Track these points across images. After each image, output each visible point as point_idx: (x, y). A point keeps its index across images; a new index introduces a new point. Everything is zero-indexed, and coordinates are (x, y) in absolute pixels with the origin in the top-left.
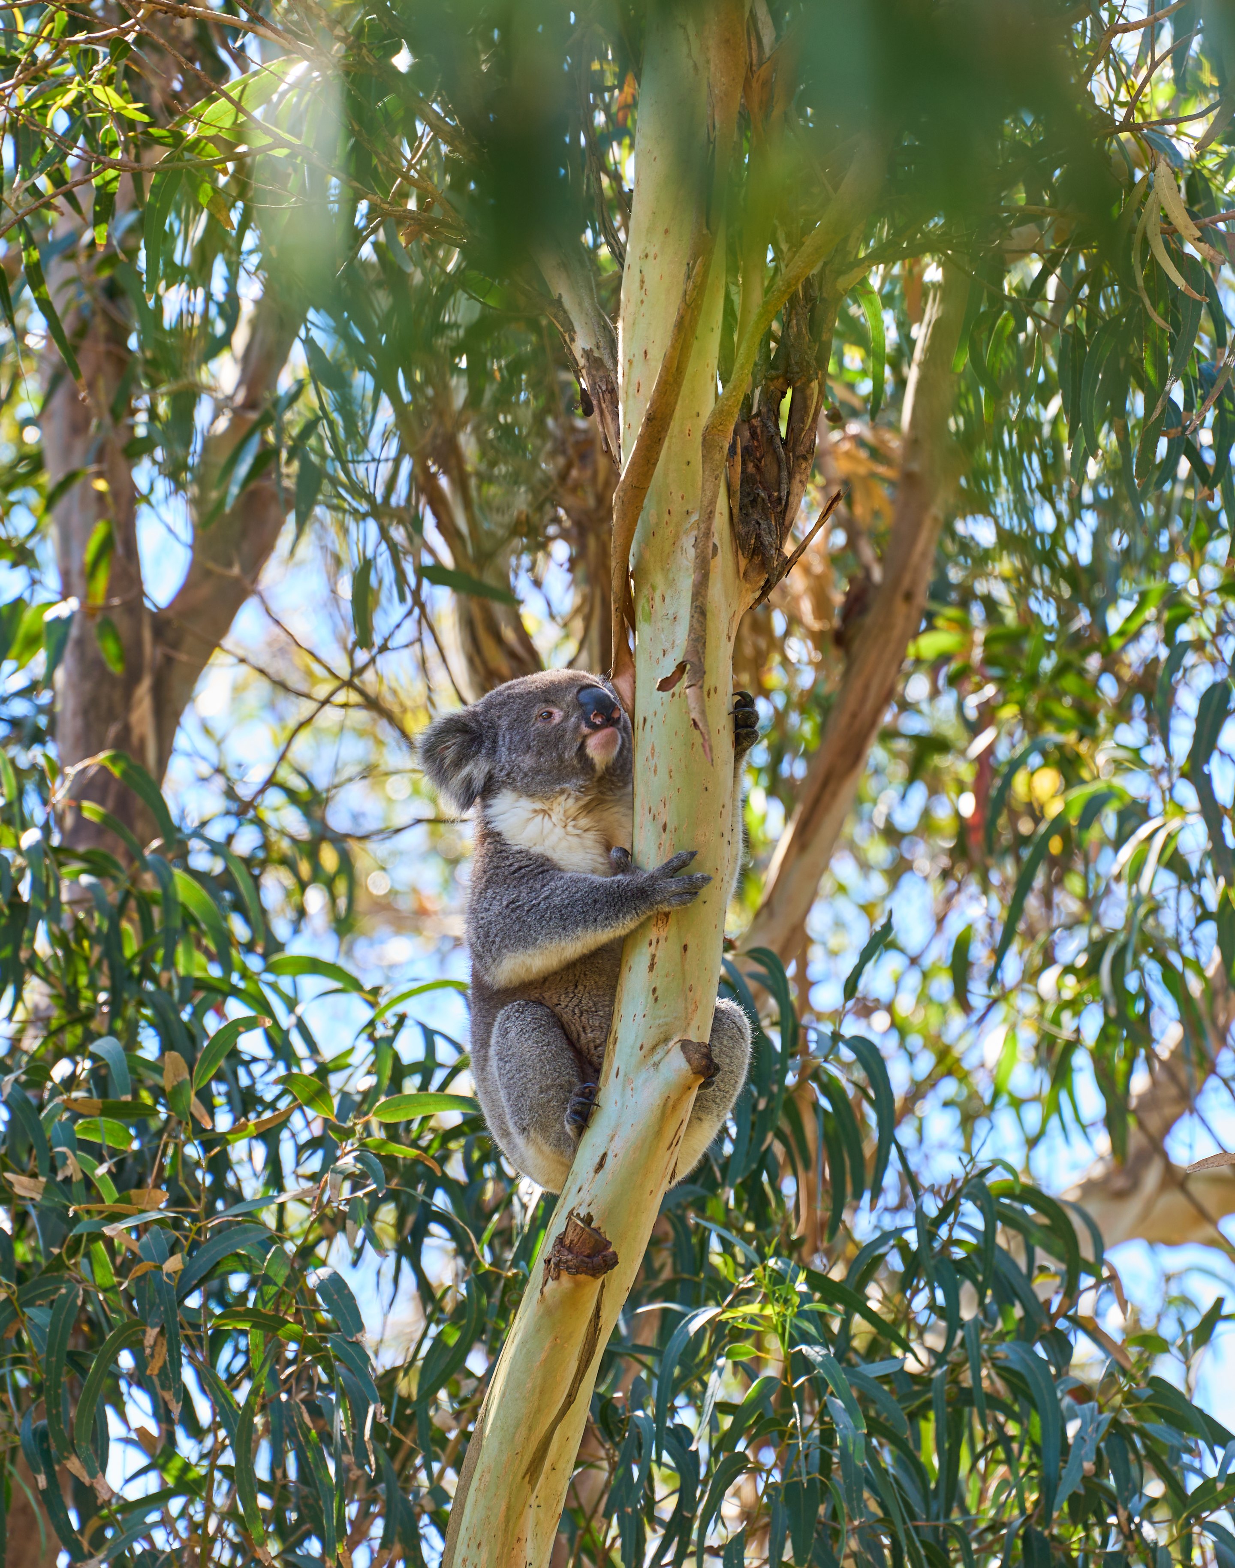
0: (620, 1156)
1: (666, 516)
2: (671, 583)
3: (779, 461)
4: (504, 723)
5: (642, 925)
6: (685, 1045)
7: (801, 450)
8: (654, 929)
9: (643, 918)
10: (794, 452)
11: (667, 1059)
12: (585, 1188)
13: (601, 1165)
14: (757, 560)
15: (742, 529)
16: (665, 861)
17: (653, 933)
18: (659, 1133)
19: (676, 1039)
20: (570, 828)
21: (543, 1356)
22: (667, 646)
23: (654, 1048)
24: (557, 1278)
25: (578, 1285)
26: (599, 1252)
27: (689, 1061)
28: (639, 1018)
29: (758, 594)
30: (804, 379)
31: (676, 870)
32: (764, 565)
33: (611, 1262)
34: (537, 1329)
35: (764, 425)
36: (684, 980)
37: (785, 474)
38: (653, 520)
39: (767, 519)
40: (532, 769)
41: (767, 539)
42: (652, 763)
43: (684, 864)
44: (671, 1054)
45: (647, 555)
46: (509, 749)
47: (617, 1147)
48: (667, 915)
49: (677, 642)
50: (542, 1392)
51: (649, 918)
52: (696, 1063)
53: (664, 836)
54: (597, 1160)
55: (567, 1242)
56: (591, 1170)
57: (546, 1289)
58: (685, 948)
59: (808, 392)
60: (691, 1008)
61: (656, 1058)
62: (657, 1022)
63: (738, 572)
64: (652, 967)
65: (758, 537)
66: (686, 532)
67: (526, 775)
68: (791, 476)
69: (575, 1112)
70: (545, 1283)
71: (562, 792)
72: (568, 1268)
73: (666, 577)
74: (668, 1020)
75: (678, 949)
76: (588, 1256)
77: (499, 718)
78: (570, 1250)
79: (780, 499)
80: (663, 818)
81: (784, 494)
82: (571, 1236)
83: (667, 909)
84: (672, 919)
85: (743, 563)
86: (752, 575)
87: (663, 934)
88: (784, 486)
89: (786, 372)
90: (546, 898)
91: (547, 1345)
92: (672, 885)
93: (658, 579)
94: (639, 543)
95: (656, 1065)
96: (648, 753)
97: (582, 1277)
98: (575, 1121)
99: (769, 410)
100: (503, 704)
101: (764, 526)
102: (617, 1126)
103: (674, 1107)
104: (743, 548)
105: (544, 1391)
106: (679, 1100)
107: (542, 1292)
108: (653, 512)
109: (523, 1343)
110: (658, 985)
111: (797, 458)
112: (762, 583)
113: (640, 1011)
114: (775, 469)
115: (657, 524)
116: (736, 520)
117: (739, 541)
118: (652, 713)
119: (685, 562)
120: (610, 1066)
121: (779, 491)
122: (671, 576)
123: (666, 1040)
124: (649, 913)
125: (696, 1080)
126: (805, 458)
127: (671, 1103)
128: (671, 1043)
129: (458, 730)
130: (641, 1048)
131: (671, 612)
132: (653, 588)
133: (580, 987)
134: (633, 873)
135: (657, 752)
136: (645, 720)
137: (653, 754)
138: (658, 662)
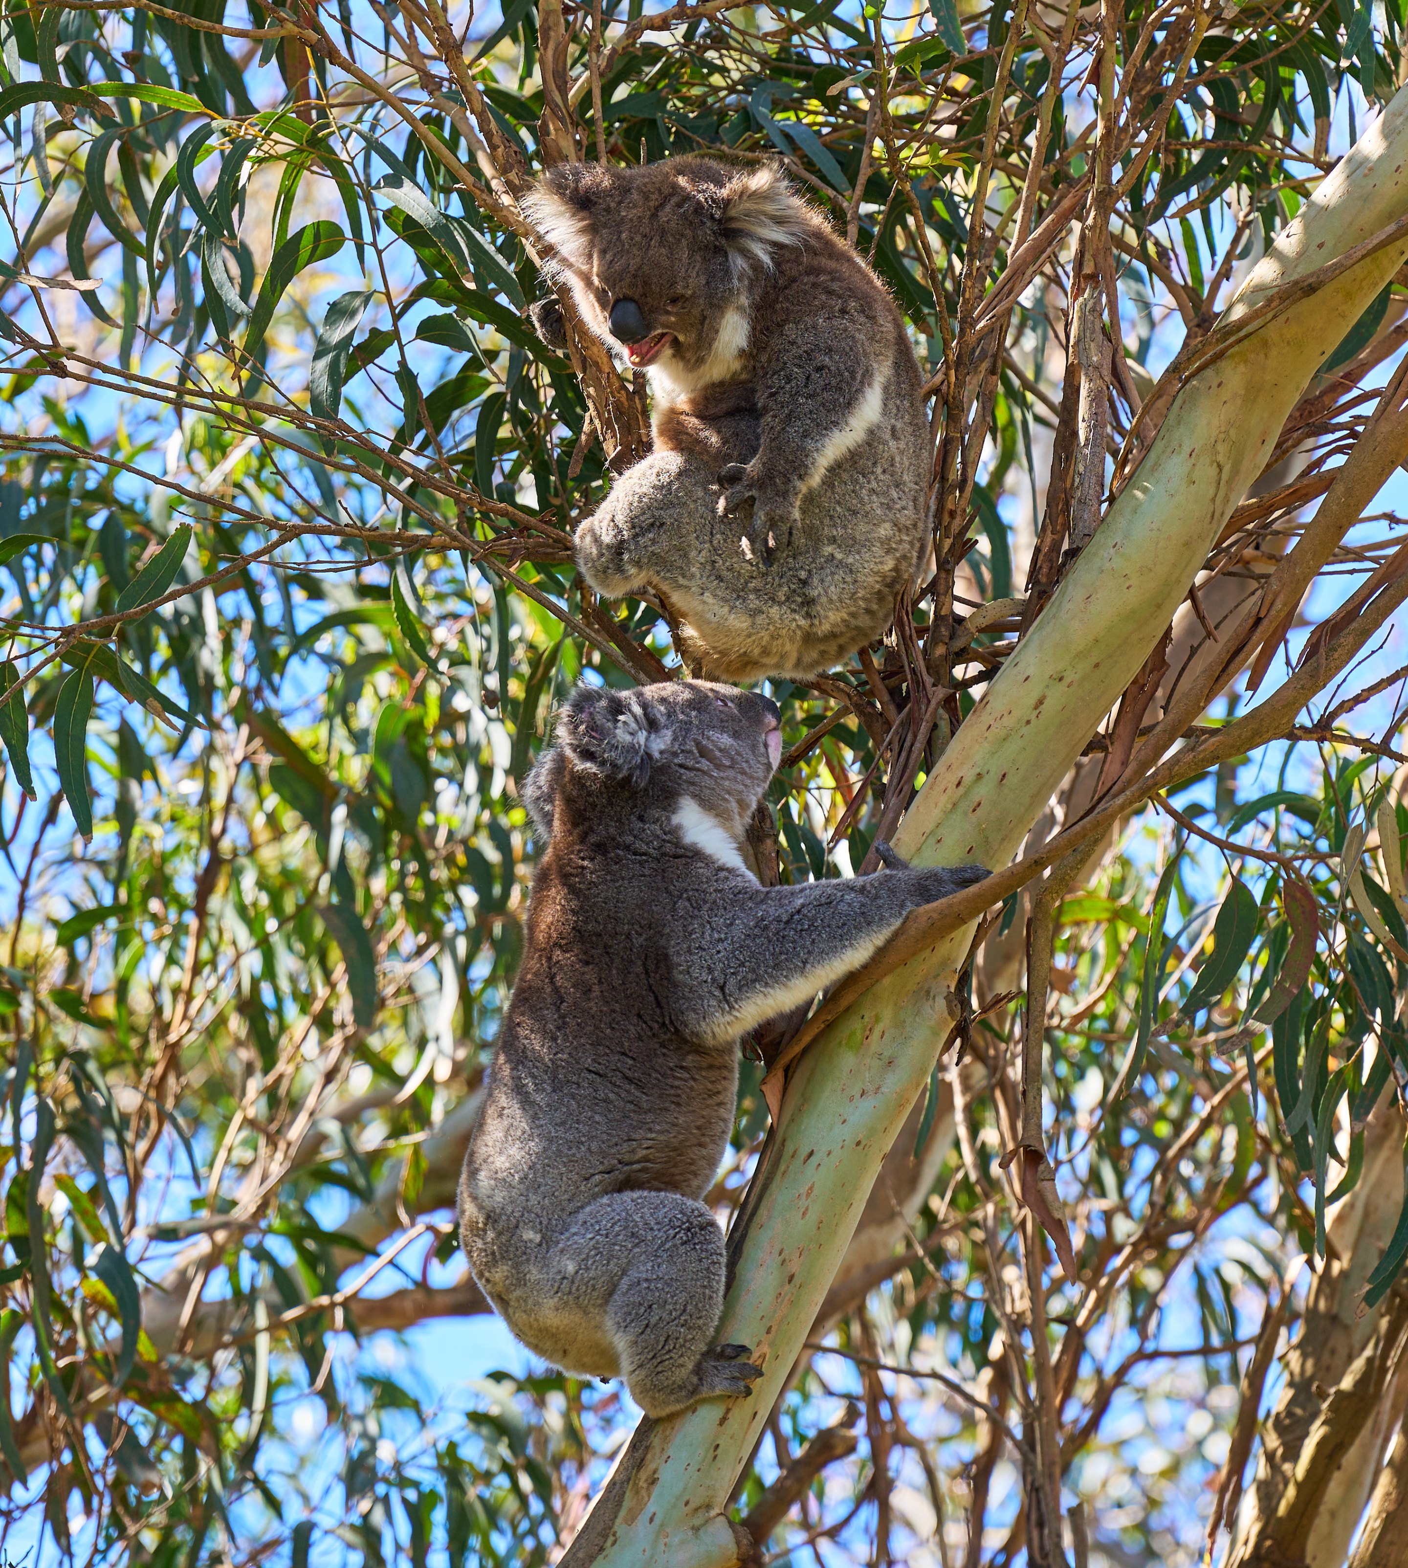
22: (870, 1088)
27: (738, 1543)
28: (692, 1470)
42: (803, 1203)
49: (884, 1089)
53: (787, 1287)
61: (696, 1521)
95: (696, 1529)
113: (695, 1462)
118: (825, 1149)
123: (708, 1506)
128: (712, 1513)
130: (687, 1504)
132: (877, 1019)
135: (816, 1191)
136: (811, 1154)
137: (808, 1195)
138: (852, 1099)
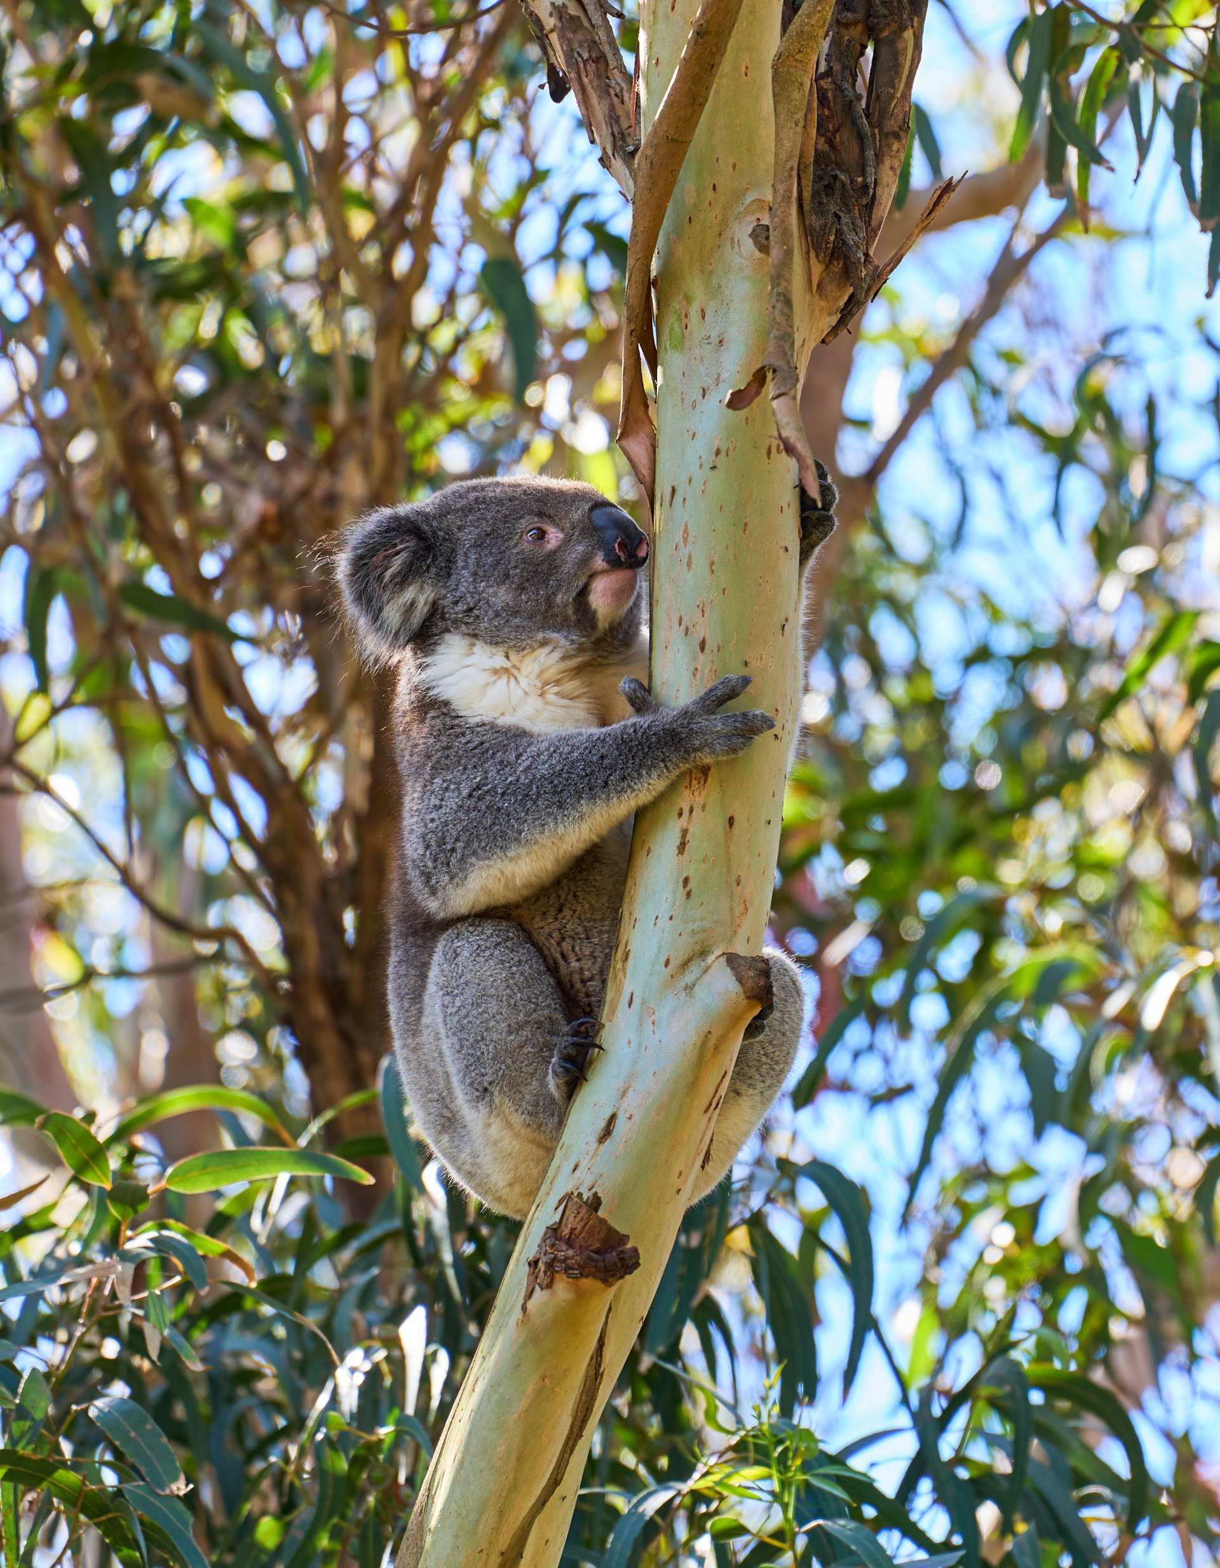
0: (636, 1118)
1: (710, 194)
2: (715, 292)
3: (860, 137)
4: (468, 537)
5: (673, 787)
6: (732, 960)
7: (891, 124)
8: (687, 793)
9: (676, 773)
10: (880, 126)
11: (706, 978)
12: (584, 1164)
13: (607, 1132)
14: (837, 266)
15: (815, 222)
16: (702, 692)
17: (685, 799)
18: (694, 1084)
19: (718, 952)
20: (551, 697)
21: (523, 1404)
22: (709, 382)
23: (685, 965)
24: (550, 1286)
25: (581, 1296)
26: (613, 1248)
27: (740, 980)
28: (663, 921)
29: (834, 320)
30: (894, 26)
31: (722, 701)
32: (847, 274)
33: (628, 1263)
34: (514, 1366)
35: (838, 88)
36: (729, 868)
37: (870, 153)
38: (690, 199)
39: (849, 211)
40: (506, 608)
41: (851, 238)
42: (684, 552)
43: (732, 694)
44: (711, 972)
45: (680, 252)
46: (475, 574)
47: (633, 1104)
48: (705, 770)
49: (724, 376)
50: (520, 1460)
51: (680, 777)
52: (750, 983)
53: (701, 658)
54: (602, 1124)
55: (566, 1232)
56: (593, 1140)
57: (531, 1305)
58: (731, 821)
59: (900, 45)
60: (738, 910)
61: (689, 978)
62: (690, 927)
63: (810, 282)
64: (682, 848)
65: (839, 233)
66: (738, 217)
67: (497, 615)
68: (879, 158)
69: (566, 1059)
70: (529, 1295)
71: (544, 643)
72: (567, 1269)
73: (707, 284)
74: (705, 924)
75: (720, 823)
76: (598, 1252)
77: (460, 528)
78: (570, 1243)
79: (865, 186)
80: (700, 633)
81: (871, 180)
82: (571, 1222)
83: (708, 760)
84: (713, 776)
85: (817, 269)
86: (830, 288)
87: (699, 800)
88: (870, 170)
89: (868, 16)
90: (528, 768)
91: (530, 1388)
92: (717, 724)
93: (696, 286)
94: (668, 235)
95: (689, 988)
96: (679, 539)
97: (588, 1283)
98: (567, 1070)
99: (845, 67)
100: (468, 510)
101: (845, 219)
102: (632, 1075)
103: (717, 1048)
104: (817, 248)
105: (523, 1457)
106: (724, 1038)
107: (524, 1308)
108: (690, 186)
109: (493, 1386)
110: (691, 874)
111: (885, 135)
112: (842, 303)
113: (664, 910)
114: (855, 149)
115: (695, 205)
116: (807, 208)
117: (813, 239)
118: (684, 479)
119: (738, 260)
120: (619, 991)
121: (863, 175)
122: (715, 282)
123: (703, 953)
124: (684, 767)
125: (750, 1008)
126: (897, 136)
127: (713, 1041)
128: (711, 958)
129: (409, 531)
130: (667, 964)
131: (714, 334)
132: (688, 299)
133: (567, 912)
134: (656, 711)
135: (691, 533)
136: (674, 491)
137: (685, 540)
138: (694, 406)
